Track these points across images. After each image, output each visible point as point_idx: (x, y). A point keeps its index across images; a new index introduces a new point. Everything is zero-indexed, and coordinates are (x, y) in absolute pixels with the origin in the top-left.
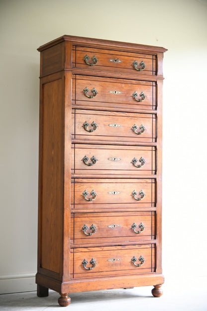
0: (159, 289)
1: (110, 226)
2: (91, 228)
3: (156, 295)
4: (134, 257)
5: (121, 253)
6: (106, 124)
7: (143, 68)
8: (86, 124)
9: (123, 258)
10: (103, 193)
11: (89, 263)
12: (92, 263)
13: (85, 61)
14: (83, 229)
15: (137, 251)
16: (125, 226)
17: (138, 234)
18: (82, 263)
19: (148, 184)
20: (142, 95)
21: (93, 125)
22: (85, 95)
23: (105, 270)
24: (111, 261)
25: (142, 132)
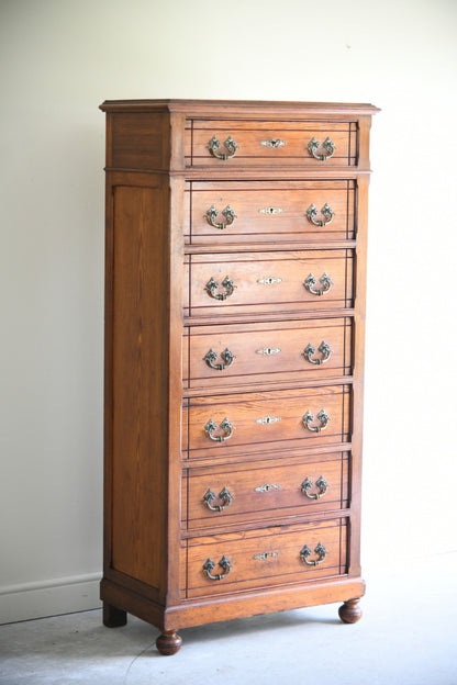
0: (355, 607)
1: (258, 489)
2: (221, 496)
3: (348, 619)
4: (305, 547)
5: (280, 540)
6: (253, 278)
7: (329, 154)
8: (213, 284)
9: (283, 551)
10: (245, 423)
11: (217, 566)
12: (223, 565)
13: (211, 151)
14: (205, 499)
15: (311, 535)
16: (289, 487)
17: (315, 501)
18: (205, 568)
19: (335, 396)
20: (325, 210)
21: (227, 284)
22: (210, 223)
23: (248, 577)
24: (260, 559)
25: (325, 289)
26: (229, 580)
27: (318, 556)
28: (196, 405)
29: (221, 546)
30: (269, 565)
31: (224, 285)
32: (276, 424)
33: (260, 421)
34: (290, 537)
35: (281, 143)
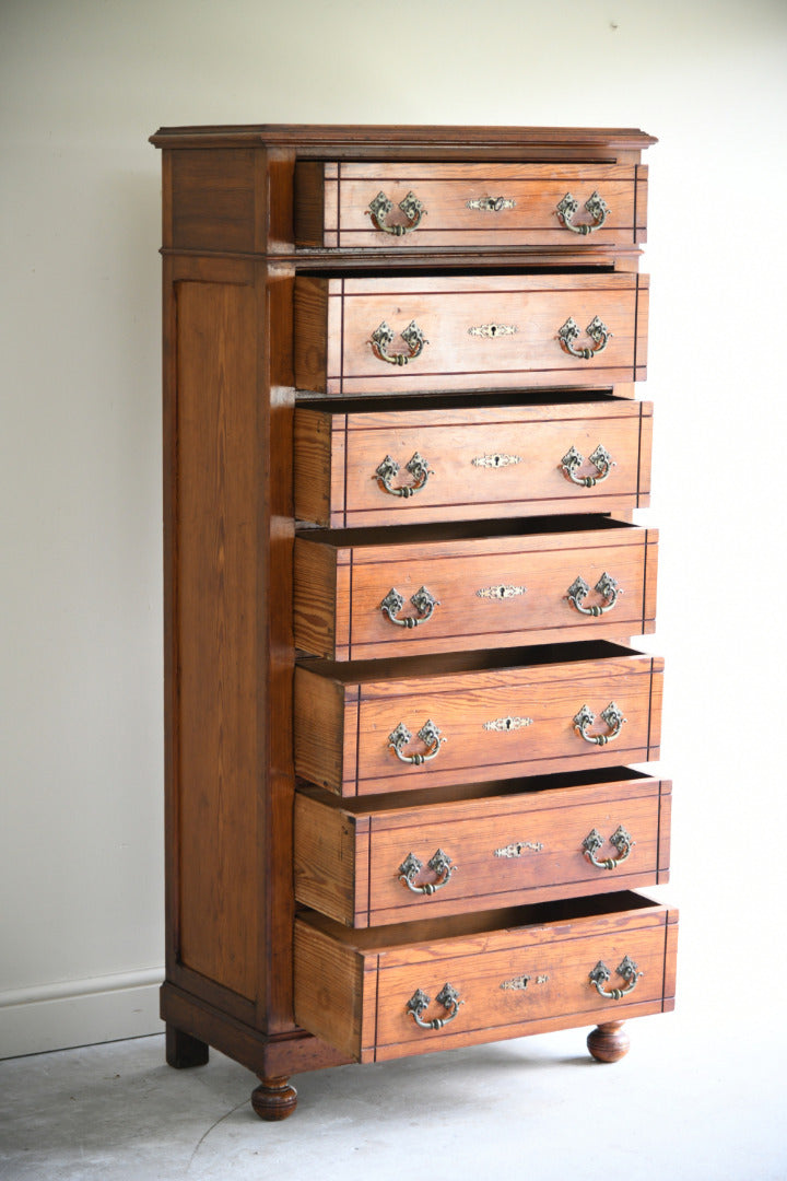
0: (617, 1033)
1: (503, 852)
2: (432, 866)
3: (604, 1056)
4: (599, 965)
5: (553, 953)
6: (466, 458)
7: (596, 222)
8: (388, 468)
9: (558, 974)
10: (465, 730)
11: (433, 1003)
12: (444, 1000)
13: (374, 220)
14: (403, 872)
15: (611, 942)
16: (559, 847)
17: (608, 873)
18: (410, 1006)
19: (636, 679)
20: (595, 330)
21: (414, 467)
22: (378, 354)
23: (490, 1021)
24: (514, 989)
25: (599, 474)
26: (455, 1028)
27: (621, 981)
28: (372, 698)
29: (442, 967)
30: (532, 998)
31: (411, 469)
32: (523, 730)
33: (493, 726)
34: (570, 947)
35: (507, 204)
